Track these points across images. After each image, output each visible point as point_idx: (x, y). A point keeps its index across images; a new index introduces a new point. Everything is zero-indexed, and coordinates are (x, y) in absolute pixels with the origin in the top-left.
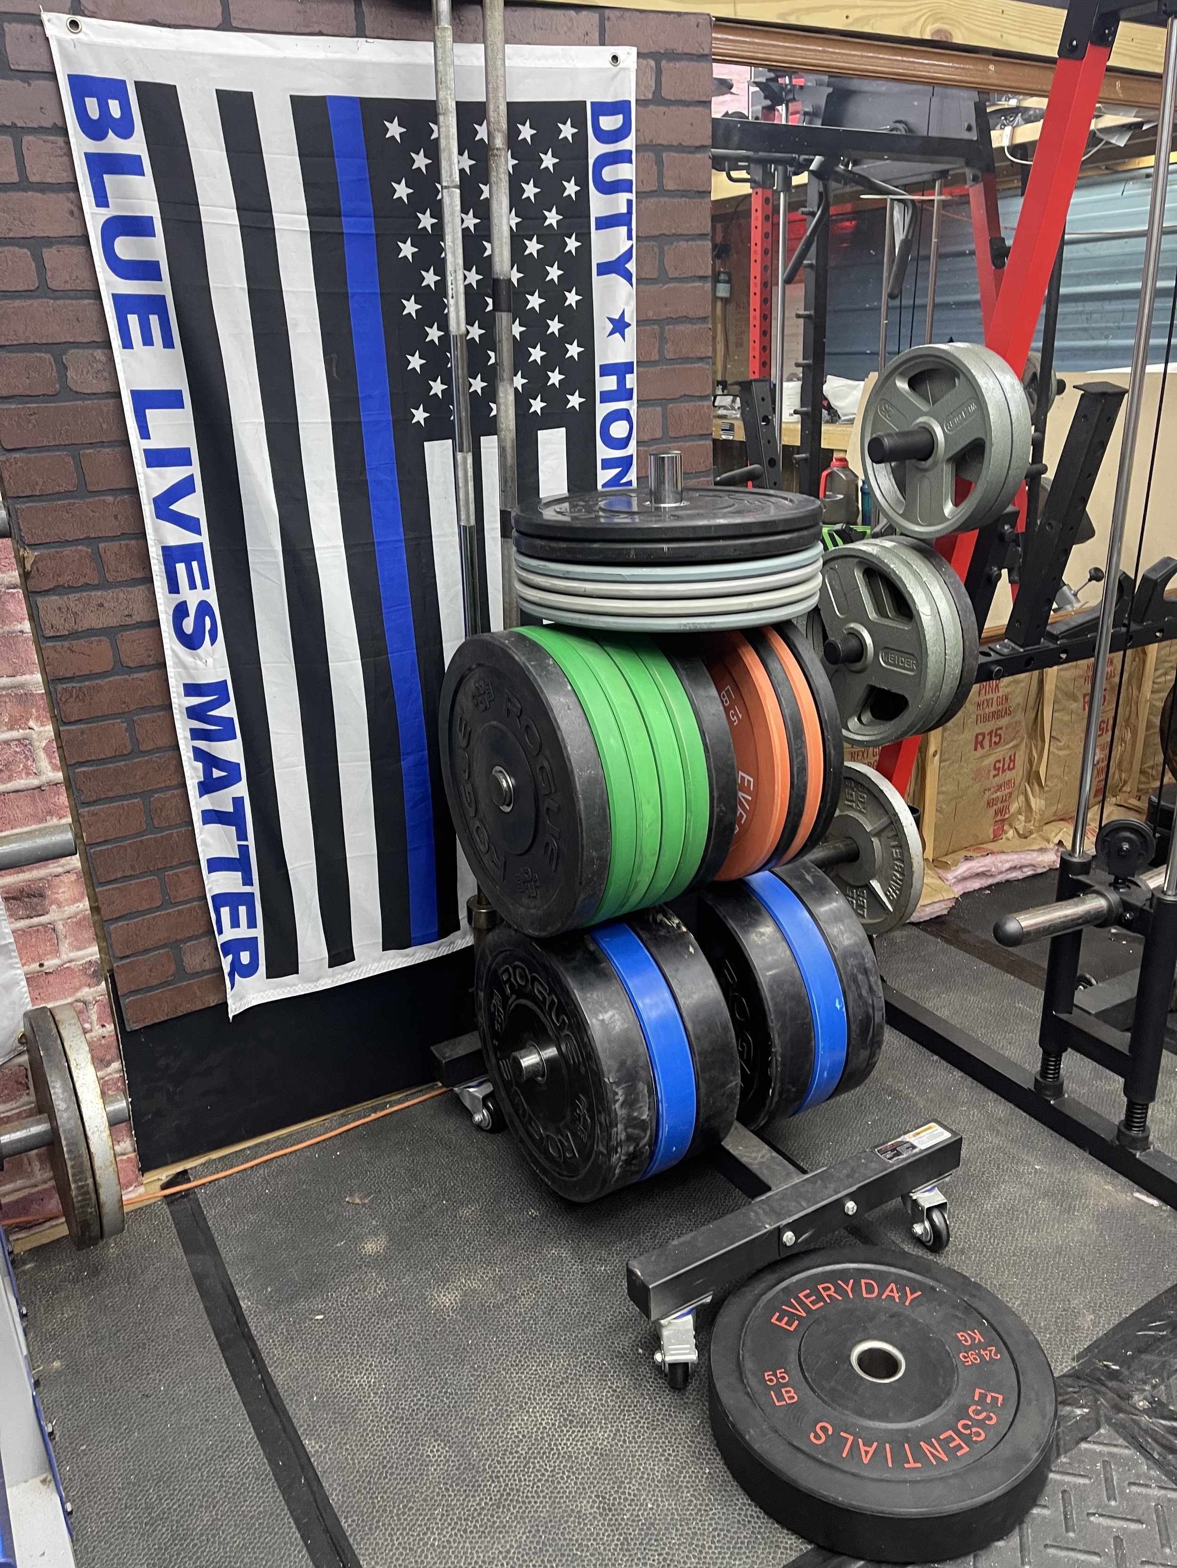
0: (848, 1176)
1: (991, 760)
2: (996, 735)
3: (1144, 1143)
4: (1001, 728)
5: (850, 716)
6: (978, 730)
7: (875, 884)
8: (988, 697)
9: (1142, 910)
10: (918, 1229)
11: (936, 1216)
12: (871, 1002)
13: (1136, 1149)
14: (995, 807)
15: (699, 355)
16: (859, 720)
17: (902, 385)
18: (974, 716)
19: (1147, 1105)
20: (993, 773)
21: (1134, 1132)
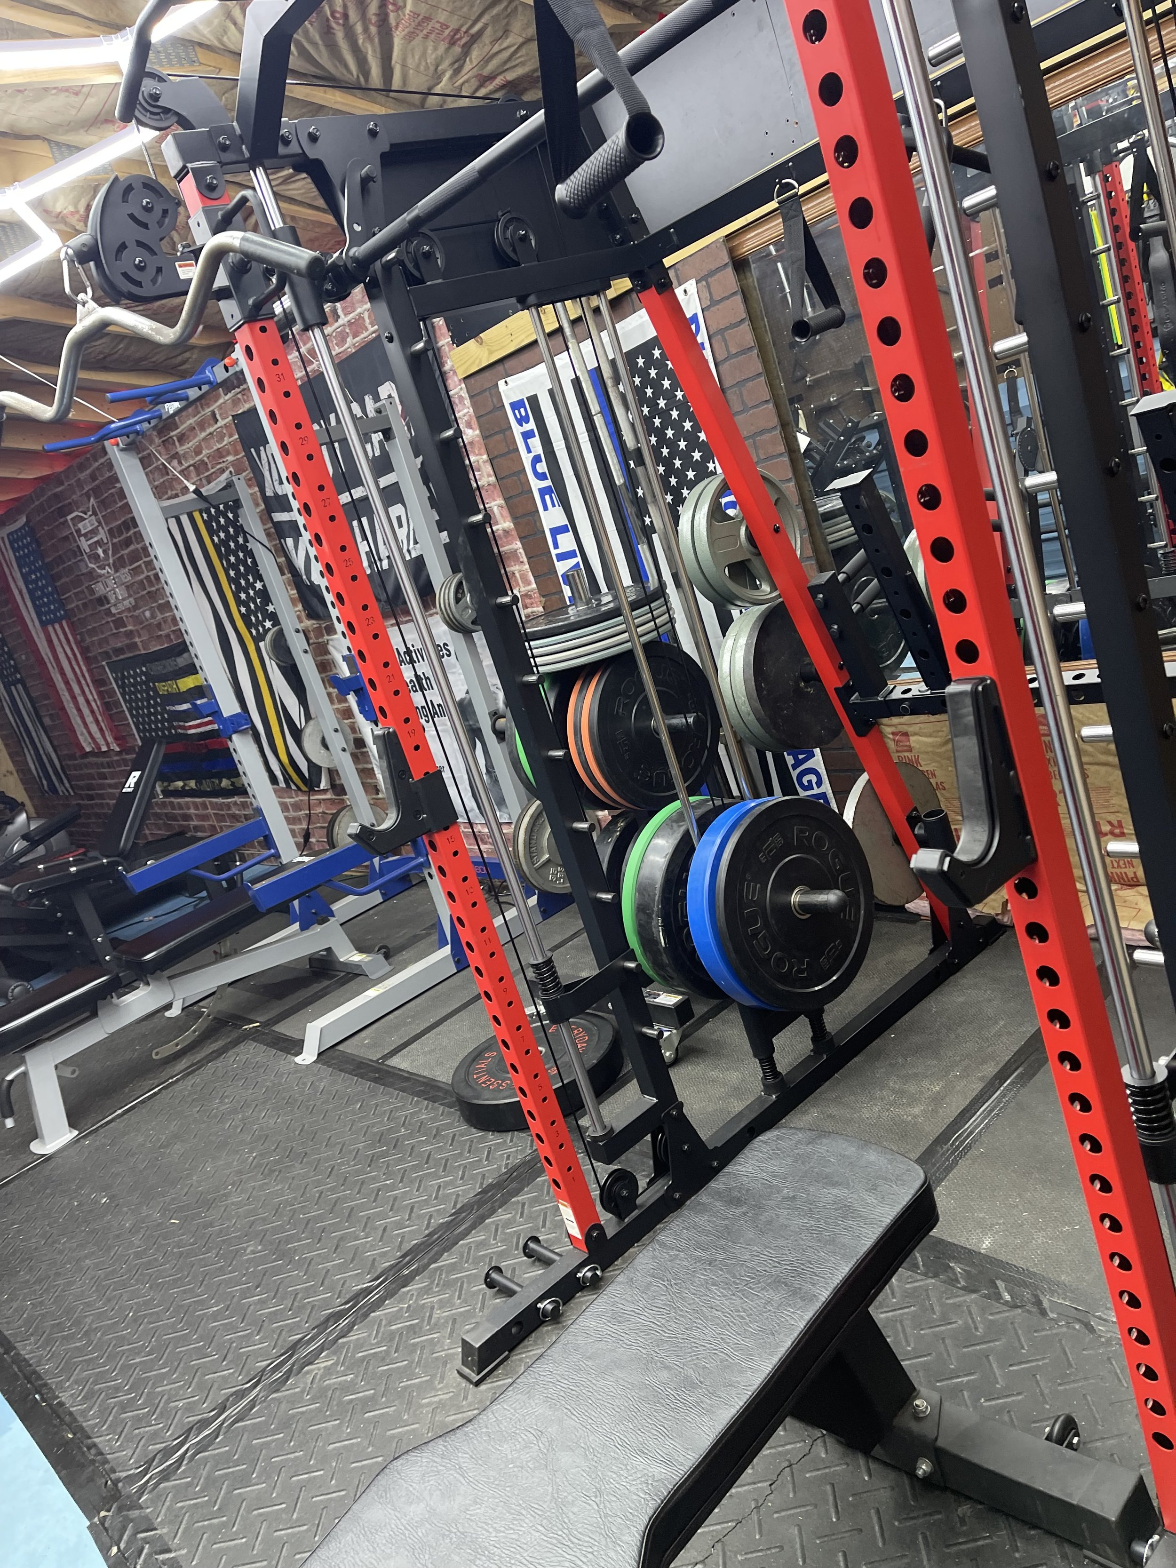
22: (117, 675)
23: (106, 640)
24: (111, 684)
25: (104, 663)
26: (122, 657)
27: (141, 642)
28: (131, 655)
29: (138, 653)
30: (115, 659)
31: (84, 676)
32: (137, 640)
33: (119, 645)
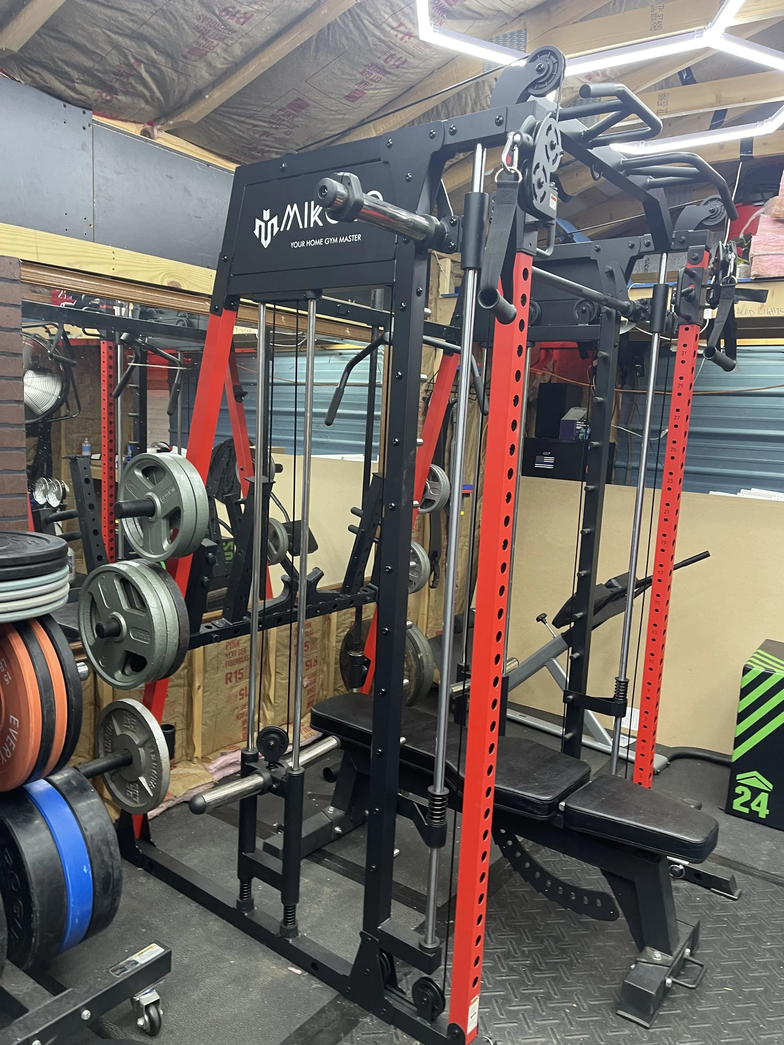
0: (86, 992)
1: (238, 689)
2: (240, 673)
3: (295, 932)
4: (242, 669)
5: (116, 670)
6: (227, 671)
7: (142, 780)
8: (233, 650)
9: (281, 782)
10: (141, 1022)
11: (153, 1011)
12: (110, 863)
13: (290, 937)
14: (242, 719)
15: (16, 446)
16: (123, 672)
17: (139, 474)
18: (224, 662)
19: (295, 906)
20: (240, 697)
21: (290, 926)
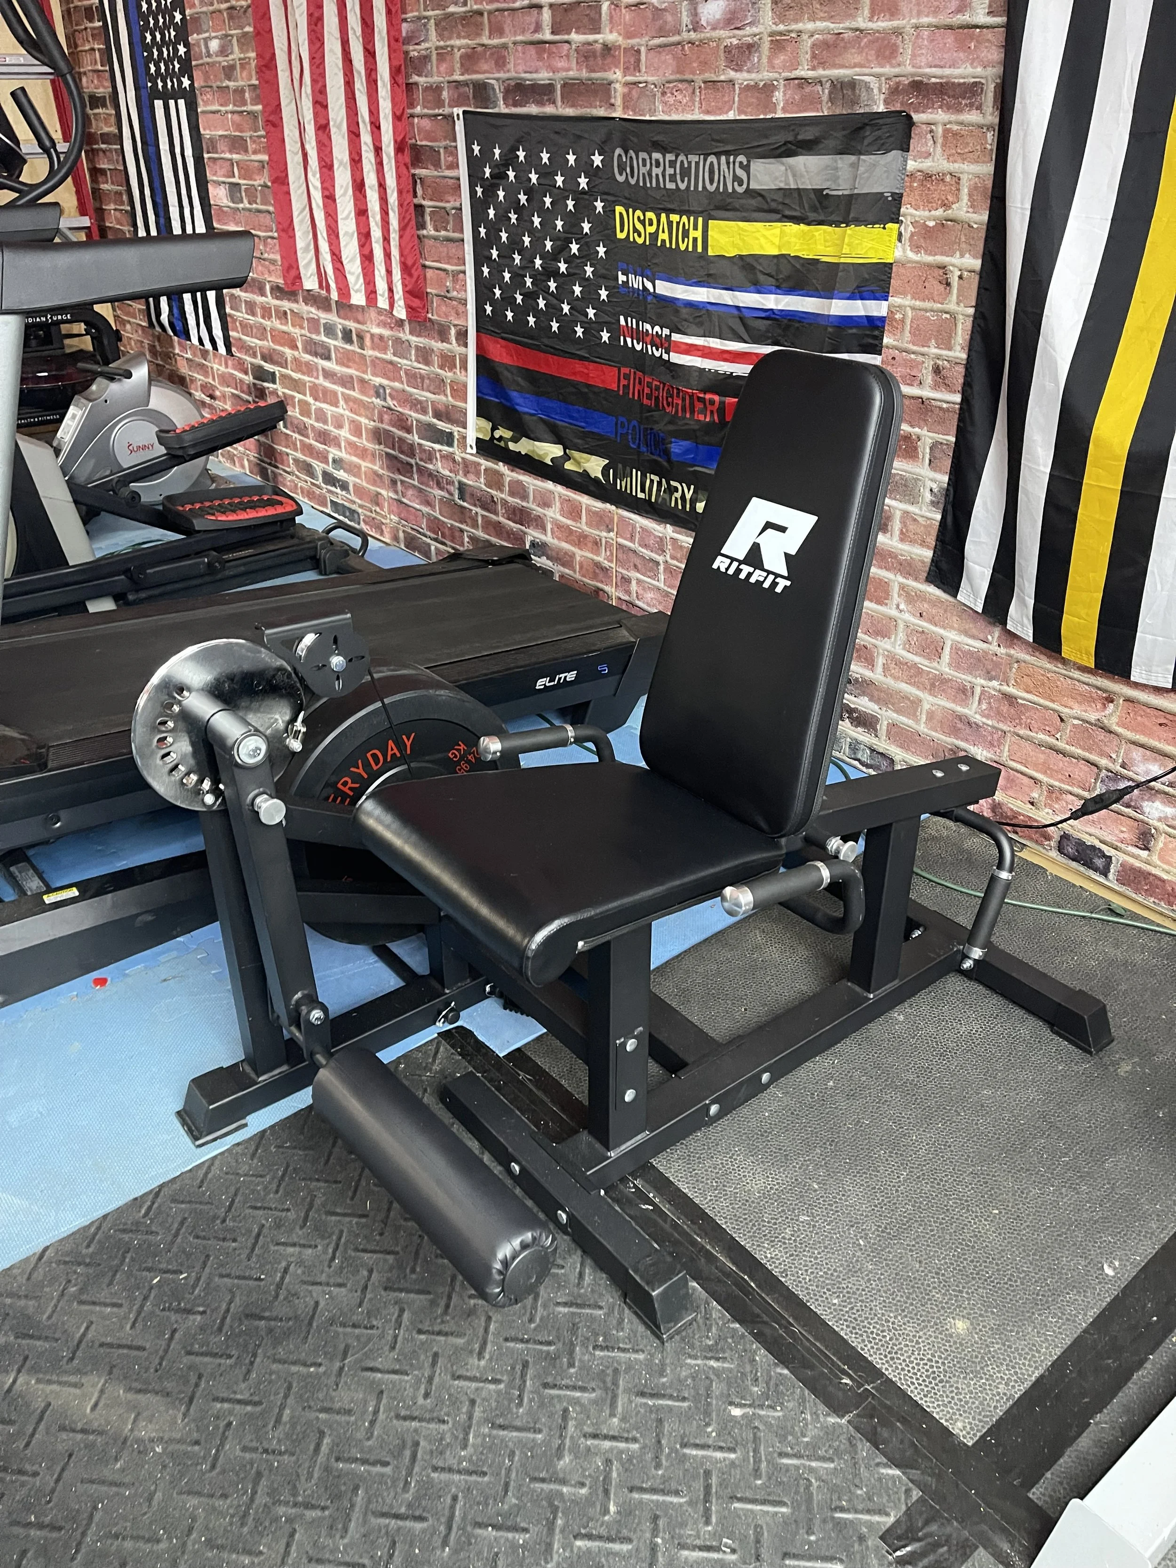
22: (487, 152)
23: (499, 56)
24: (455, 166)
25: (458, 111)
26: (533, 109)
27: (627, 84)
28: (570, 112)
29: (601, 112)
30: (502, 109)
31: (376, 126)
32: (617, 75)
33: (543, 76)
